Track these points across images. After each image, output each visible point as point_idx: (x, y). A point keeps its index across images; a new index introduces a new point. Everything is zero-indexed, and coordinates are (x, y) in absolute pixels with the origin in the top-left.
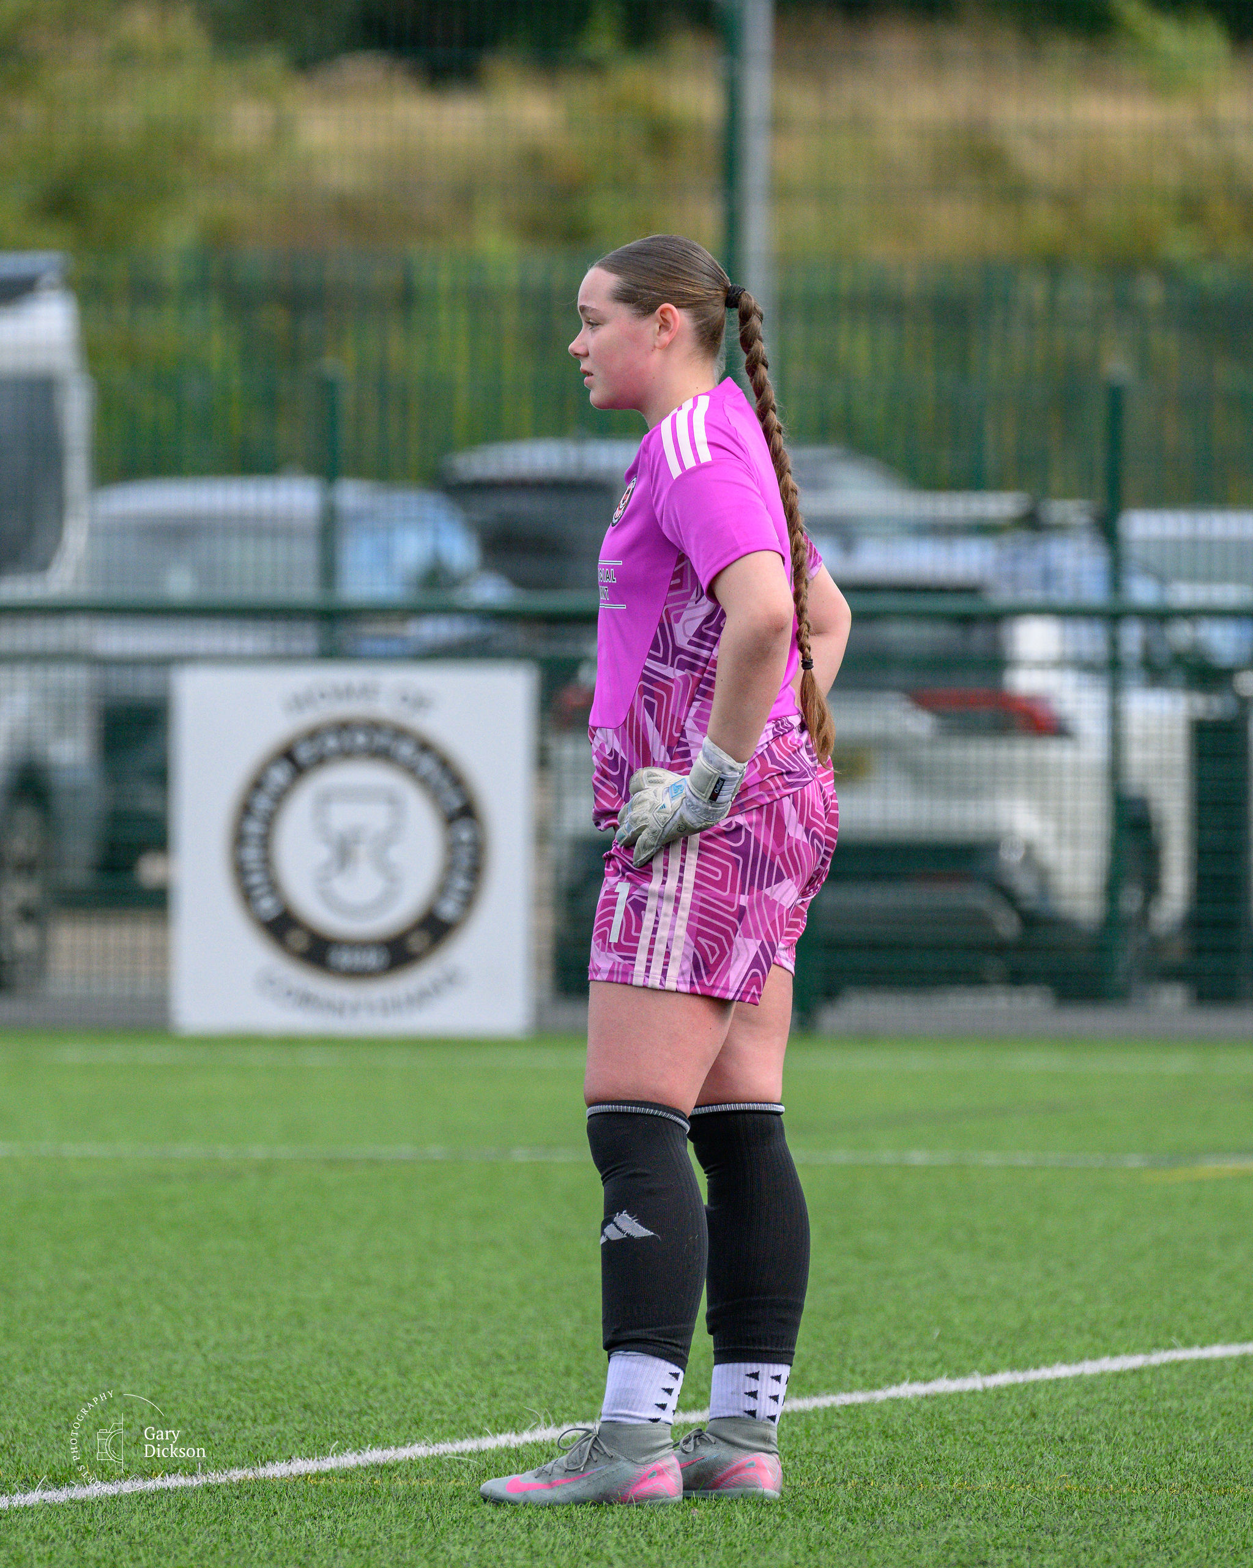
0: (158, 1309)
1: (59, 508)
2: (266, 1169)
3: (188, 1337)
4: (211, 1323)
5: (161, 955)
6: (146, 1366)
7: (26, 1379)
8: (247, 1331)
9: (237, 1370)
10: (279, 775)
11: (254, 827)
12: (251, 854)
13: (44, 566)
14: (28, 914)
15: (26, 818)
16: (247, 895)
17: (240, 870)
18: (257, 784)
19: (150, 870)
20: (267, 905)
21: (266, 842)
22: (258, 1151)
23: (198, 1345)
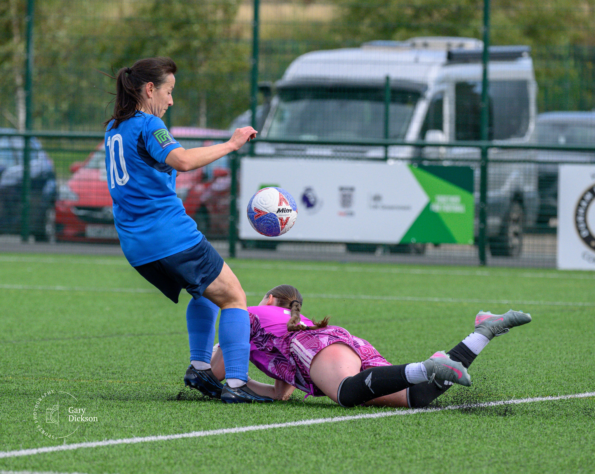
0: (549, 348)
1: (528, 118)
2: (582, 309)
3: (558, 357)
4: (565, 353)
5: (554, 247)
6: (545, 365)
7: (511, 368)
8: (574, 355)
9: (571, 366)
10: (589, 196)
11: (581, 211)
12: (581, 219)
13: (523, 135)
14: (516, 234)
15: (516, 207)
16: (579, 231)
17: (577, 223)
18: (583, 199)
19: (552, 223)
20: (585, 233)
21: (585, 215)
22: (580, 304)
23: (560, 359)
